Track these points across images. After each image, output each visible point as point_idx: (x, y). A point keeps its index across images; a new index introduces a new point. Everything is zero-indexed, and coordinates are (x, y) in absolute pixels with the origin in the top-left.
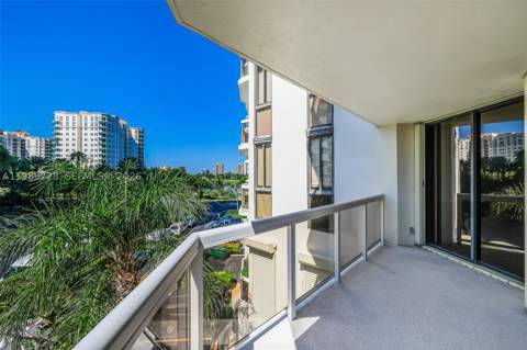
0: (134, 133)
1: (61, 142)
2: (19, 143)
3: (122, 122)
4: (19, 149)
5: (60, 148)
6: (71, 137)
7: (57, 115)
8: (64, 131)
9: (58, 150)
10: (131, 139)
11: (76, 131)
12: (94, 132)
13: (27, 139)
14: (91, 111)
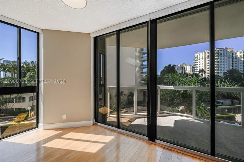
0: (239, 54)
1: (197, 66)
2: (183, 68)
4: (183, 70)
5: (197, 68)
6: (201, 63)
7: (196, 54)
8: (198, 61)
9: (196, 69)
13: (186, 66)
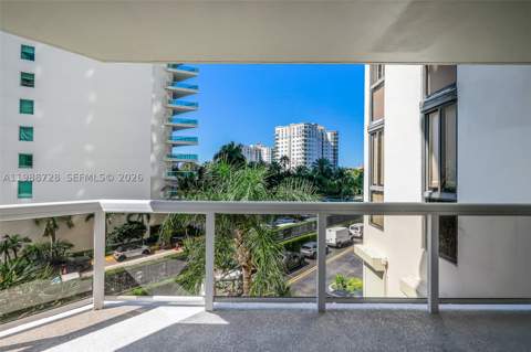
0: (329, 136)
1: (278, 150)
2: (258, 152)
3: (319, 127)
4: (258, 156)
6: (284, 145)
7: (277, 129)
8: (280, 141)
9: (277, 156)
10: (327, 142)
11: (288, 140)
12: (299, 138)
13: (262, 149)
14: (296, 123)
